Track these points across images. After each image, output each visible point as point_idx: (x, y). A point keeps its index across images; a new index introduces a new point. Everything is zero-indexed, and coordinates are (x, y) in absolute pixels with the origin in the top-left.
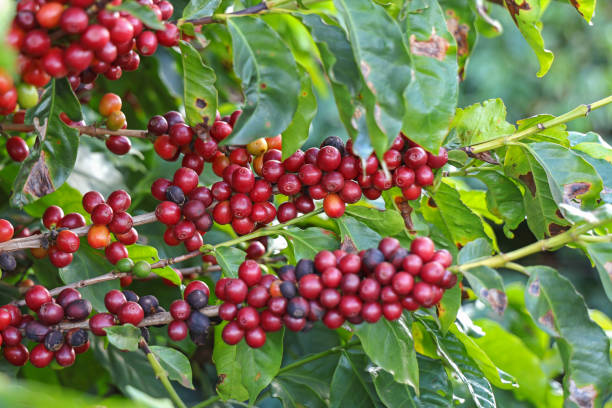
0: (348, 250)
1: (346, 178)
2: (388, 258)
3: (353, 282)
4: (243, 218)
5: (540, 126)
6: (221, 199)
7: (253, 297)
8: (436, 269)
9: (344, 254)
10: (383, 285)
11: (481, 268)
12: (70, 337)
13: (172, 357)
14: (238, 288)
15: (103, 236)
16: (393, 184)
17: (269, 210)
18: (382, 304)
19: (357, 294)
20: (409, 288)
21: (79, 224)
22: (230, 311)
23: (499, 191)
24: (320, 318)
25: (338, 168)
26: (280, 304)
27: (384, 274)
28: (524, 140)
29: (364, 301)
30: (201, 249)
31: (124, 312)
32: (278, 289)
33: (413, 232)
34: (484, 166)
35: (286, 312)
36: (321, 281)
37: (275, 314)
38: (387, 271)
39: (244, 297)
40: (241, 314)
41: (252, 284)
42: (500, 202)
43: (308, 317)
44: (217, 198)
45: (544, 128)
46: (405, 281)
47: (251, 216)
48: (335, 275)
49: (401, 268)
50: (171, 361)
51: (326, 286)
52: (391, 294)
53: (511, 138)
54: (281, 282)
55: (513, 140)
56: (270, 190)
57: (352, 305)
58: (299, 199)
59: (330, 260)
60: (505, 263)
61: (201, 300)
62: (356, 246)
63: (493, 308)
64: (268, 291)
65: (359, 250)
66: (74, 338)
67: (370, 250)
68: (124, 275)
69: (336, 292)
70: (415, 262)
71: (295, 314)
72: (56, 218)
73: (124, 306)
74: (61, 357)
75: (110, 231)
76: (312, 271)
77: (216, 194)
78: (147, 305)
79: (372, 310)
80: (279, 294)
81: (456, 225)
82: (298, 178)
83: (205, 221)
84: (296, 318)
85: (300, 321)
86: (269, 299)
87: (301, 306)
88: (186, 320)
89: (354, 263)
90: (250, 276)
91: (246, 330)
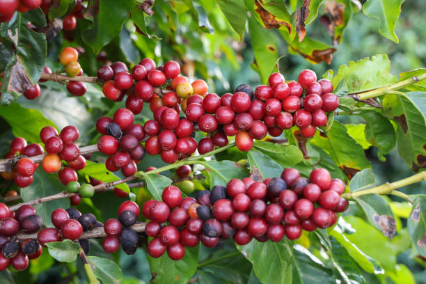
0: (256, 178)
1: (255, 118)
2: (291, 186)
3: (260, 206)
4: (170, 150)
5: (415, 79)
6: (152, 134)
7: (175, 218)
8: (333, 197)
9: (252, 182)
10: (286, 210)
11: (371, 195)
12: (24, 246)
13: (106, 266)
14: (162, 209)
15: (54, 163)
16: (294, 123)
17: (191, 144)
18: (285, 226)
19: (264, 217)
20: (310, 213)
21: (38, 152)
22: (155, 228)
23: (376, 126)
24: (231, 237)
25: (248, 110)
26: (197, 224)
27: (287, 201)
28: (402, 90)
29: (269, 223)
30: (136, 175)
31: (66, 228)
32: (195, 211)
33: (308, 158)
34: (366, 107)
35: (202, 232)
36: (232, 206)
37: (193, 233)
38: (290, 197)
39: (166, 217)
40: (165, 232)
41: (173, 206)
42: (376, 134)
43: (221, 236)
44: (149, 134)
45: (417, 80)
46: (306, 206)
47: (176, 148)
48: (244, 200)
49: (302, 195)
50: (105, 269)
51: (236, 210)
52: (292, 217)
53: (391, 88)
54: (198, 205)
55: (393, 89)
56: (192, 127)
57: (259, 226)
58: (215, 135)
59: (239, 186)
60: (391, 191)
61: (131, 219)
62: (262, 175)
63: (384, 232)
64: (187, 211)
65: (264, 179)
66: (27, 247)
67: (274, 179)
68: (73, 194)
69: (246, 215)
70: (314, 190)
71: (210, 234)
72: (20, 147)
73: (66, 222)
74: (16, 262)
75: (61, 159)
76: (224, 196)
77: (147, 131)
78: (87, 222)
79: (277, 231)
80: (196, 215)
81: (342, 152)
82: (215, 118)
83: (139, 151)
84: (210, 237)
85: (213, 239)
86: (188, 219)
87: (215, 226)
88: (118, 236)
89: (261, 189)
90: (172, 199)
91: (168, 246)
